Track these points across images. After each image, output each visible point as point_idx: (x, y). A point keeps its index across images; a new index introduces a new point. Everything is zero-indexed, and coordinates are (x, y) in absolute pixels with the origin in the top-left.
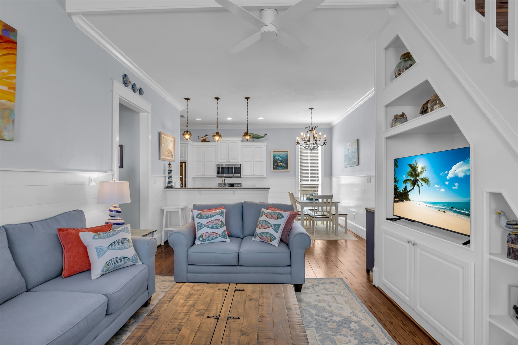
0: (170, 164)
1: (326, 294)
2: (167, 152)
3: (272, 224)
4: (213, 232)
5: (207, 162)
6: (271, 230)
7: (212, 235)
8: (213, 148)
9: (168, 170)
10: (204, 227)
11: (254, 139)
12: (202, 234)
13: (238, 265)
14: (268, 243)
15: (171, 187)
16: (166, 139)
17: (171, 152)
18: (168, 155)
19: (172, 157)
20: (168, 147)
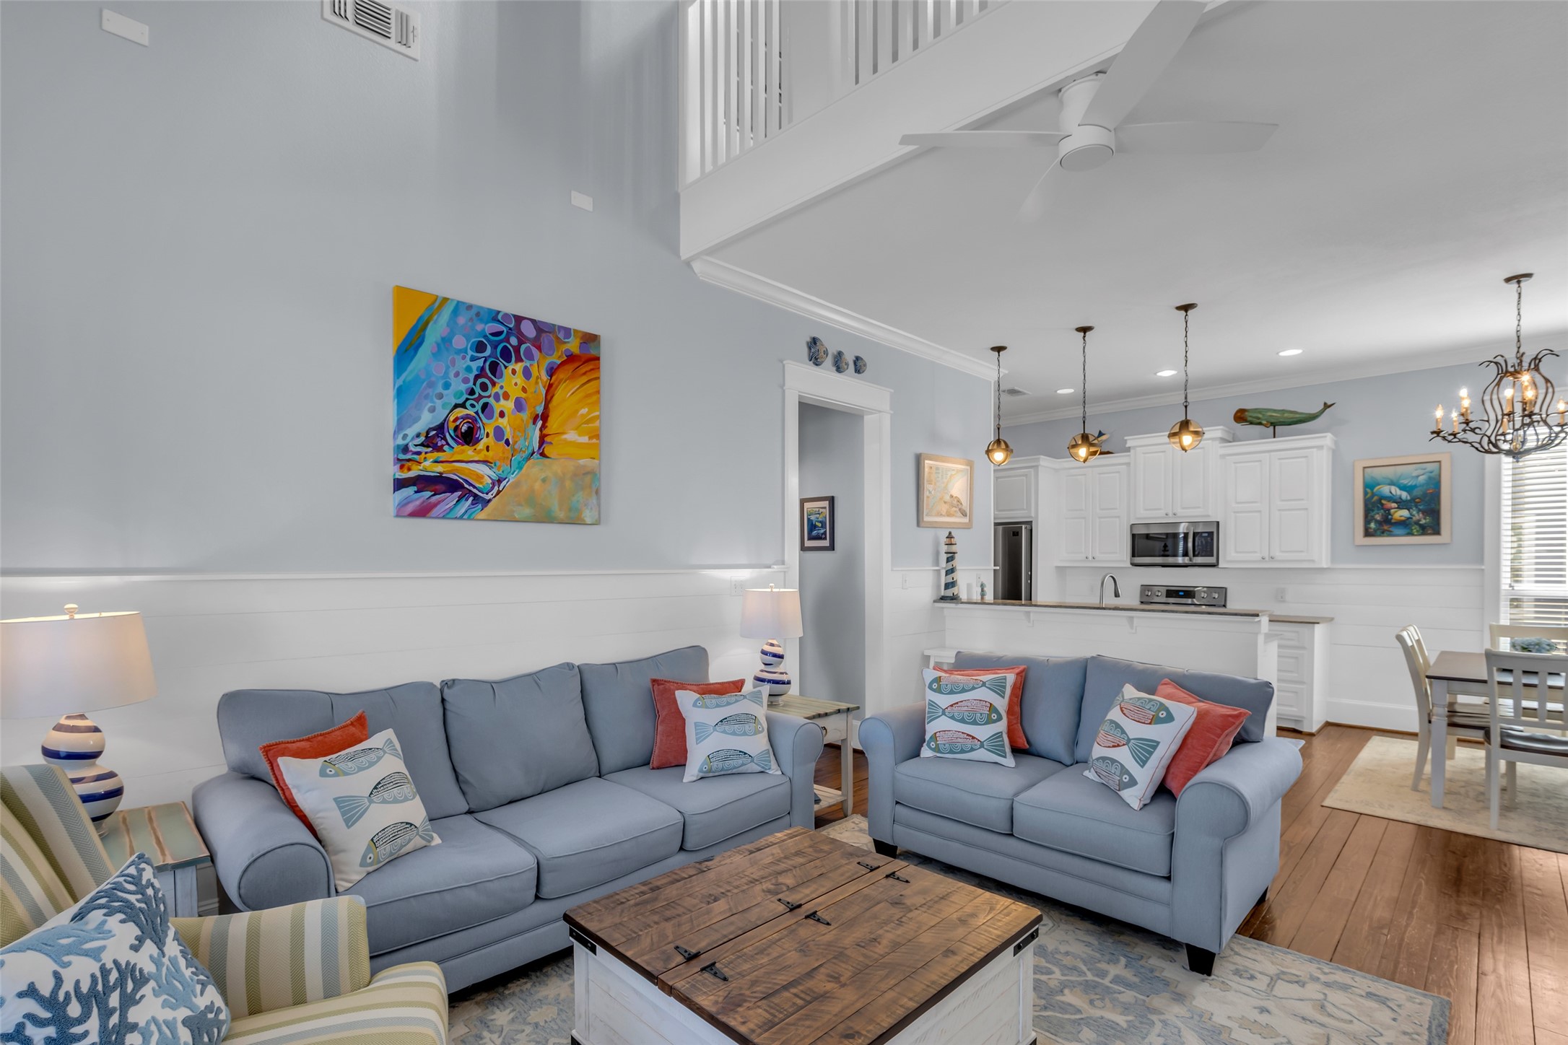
0: (950, 536)
1: (1304, 1018)
2: (945, 503)
3: (1131, 738)
4: (963, 733)
5: (1100, 518)
6: (1123, 755)
7: (959, 740)
8: (1118, 472)
9: (946, 553)
10: (941, 714)
11: (1276, 427)
12: (935, 733)
13: (1012, 835)
14: (1111, 791)
15: (954, 598)
16: (939, 469)
17: (960, 503)
18: (948, 511)
19: (964, 516)
20: (948, 489)
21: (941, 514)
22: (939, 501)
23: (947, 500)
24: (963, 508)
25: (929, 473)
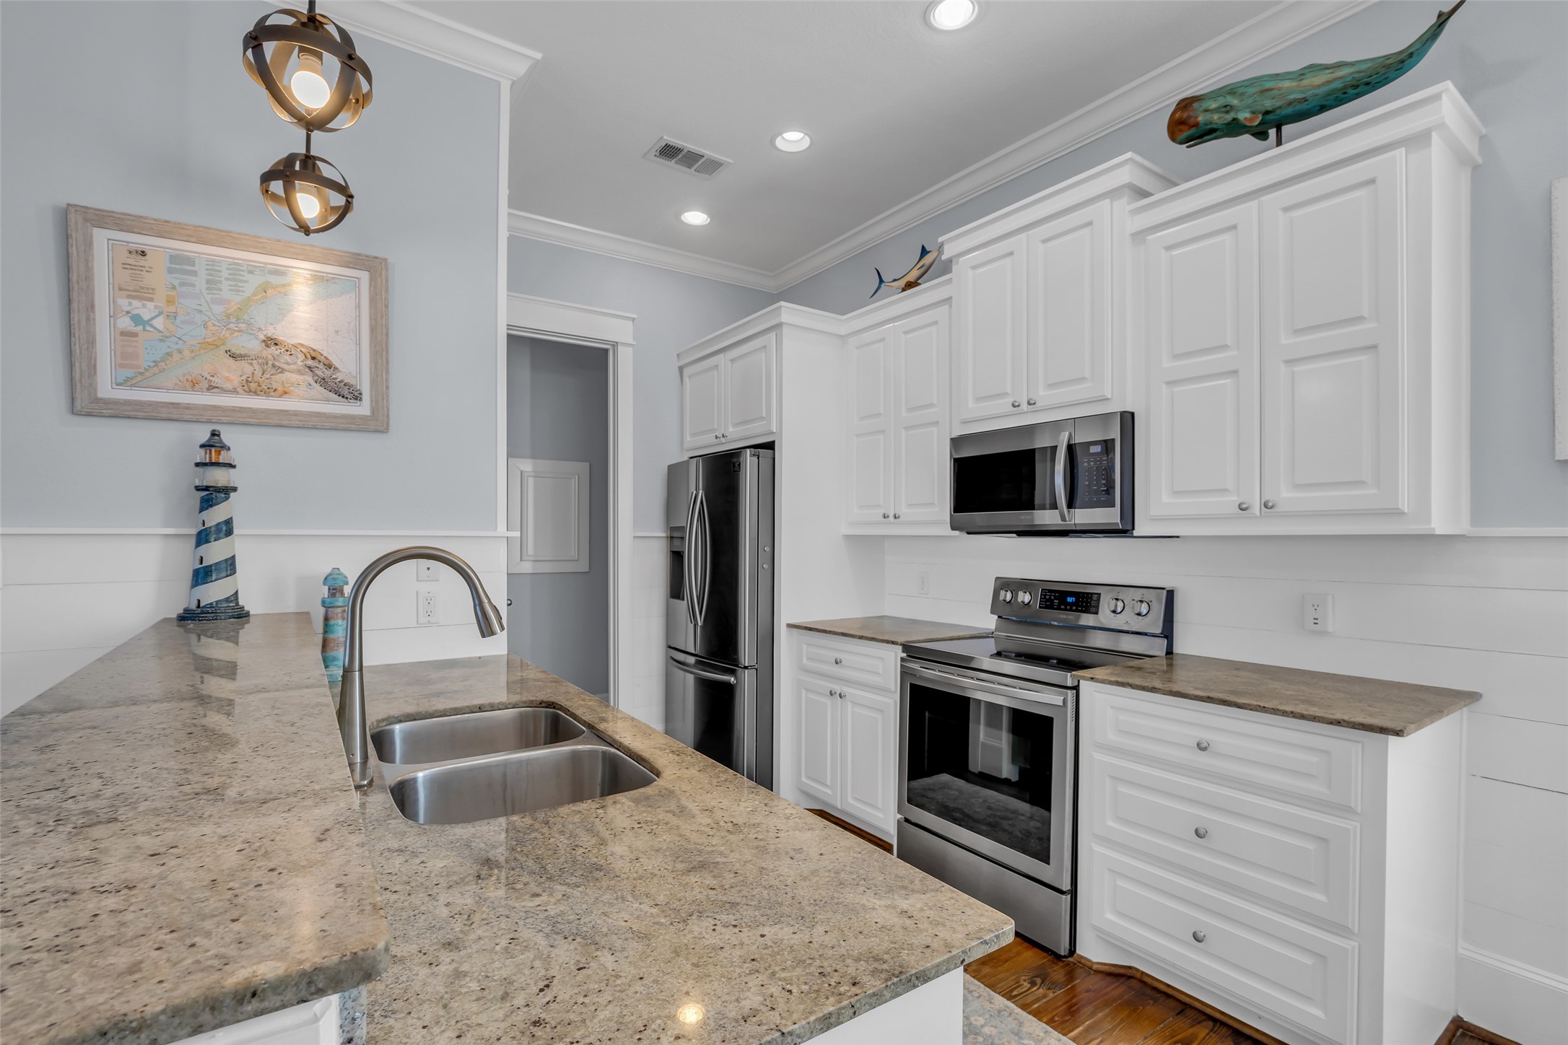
0: (214, 443)
2: (235, 356)
5: (906, 428)
9: (198, 488)
11: (1285, 126)
16: (191, 261)
17: (322, 364)
18: (250, 379)
19: (344, 400)
20: (252, 321)
21: (214, 385)
22: (202, 351)
23: (246, 352)
24: (340, 377)
25: (125, 266)
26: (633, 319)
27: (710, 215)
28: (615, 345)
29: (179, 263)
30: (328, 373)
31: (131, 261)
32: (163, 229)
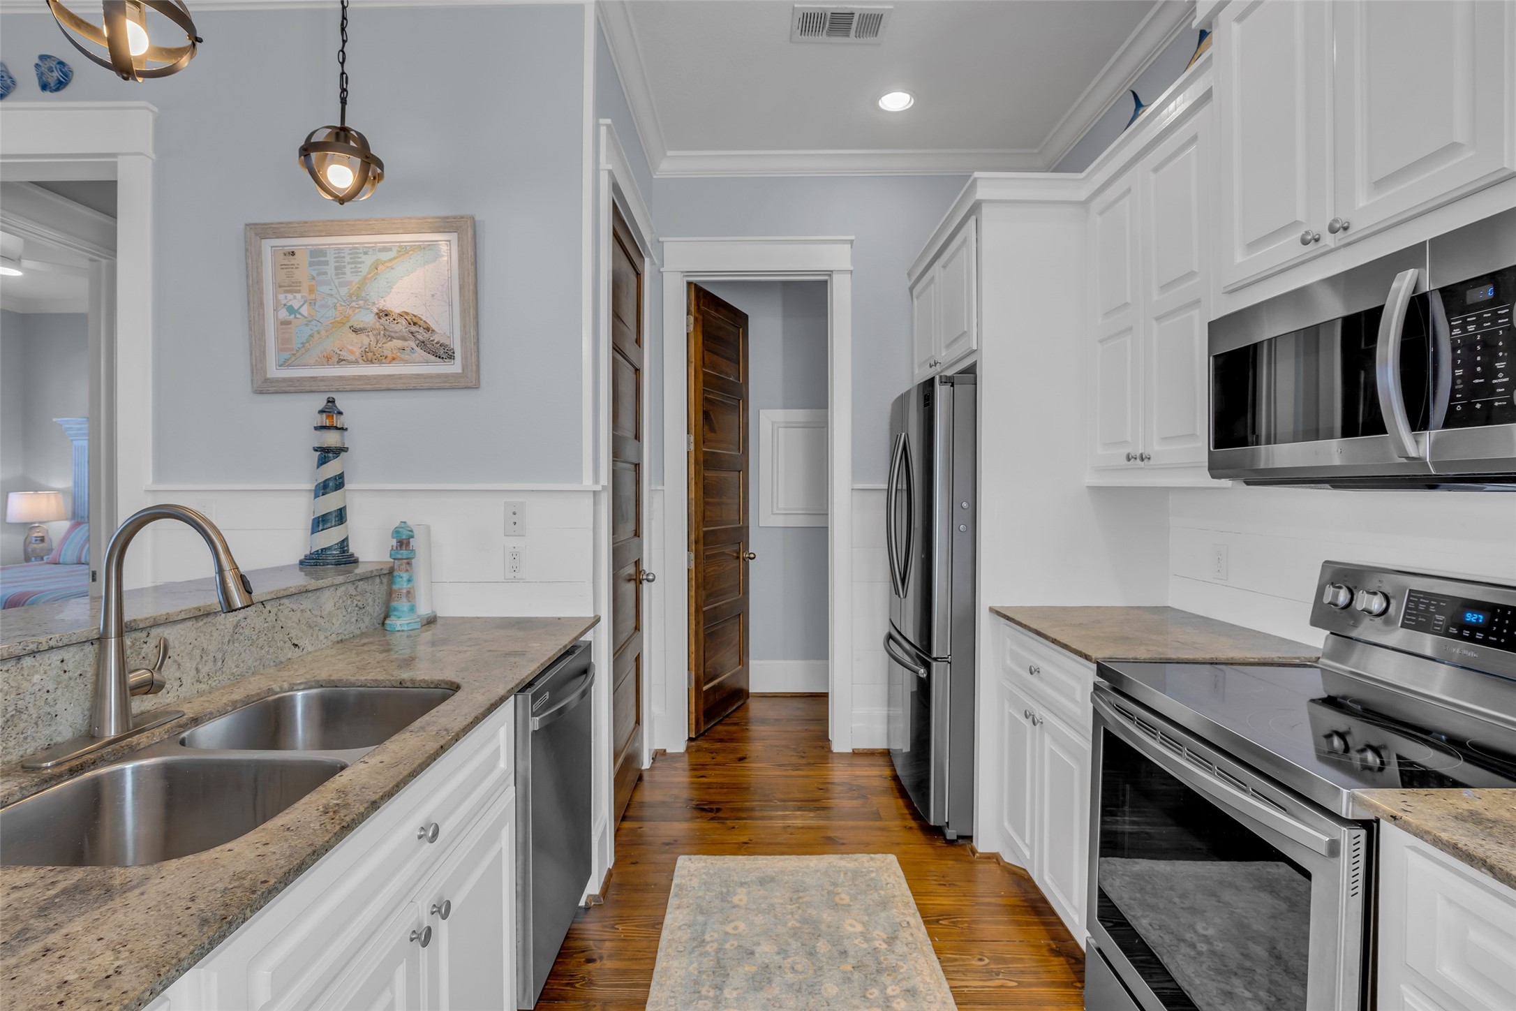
0: (330, 409)
2: (356, 330)
5: (1159, 318)
8: (1194, 140)
9: (316, 449)
16: (322, 253)
17: (421, 328)
18: (367, 350)
19: (441, 360)
20: (368, 297)
21: (342, 358)
22: (334, 330)
23: (364, 325)
24: (436, 338)
25: (283, 267)
26: (852, 242)
27: (914, 94)
28: (830, 273)
29: (317, 255)
30: (427, 336)
31: (286, 262)
32: (302, 229)
